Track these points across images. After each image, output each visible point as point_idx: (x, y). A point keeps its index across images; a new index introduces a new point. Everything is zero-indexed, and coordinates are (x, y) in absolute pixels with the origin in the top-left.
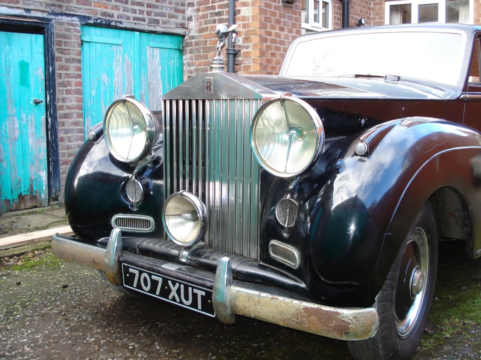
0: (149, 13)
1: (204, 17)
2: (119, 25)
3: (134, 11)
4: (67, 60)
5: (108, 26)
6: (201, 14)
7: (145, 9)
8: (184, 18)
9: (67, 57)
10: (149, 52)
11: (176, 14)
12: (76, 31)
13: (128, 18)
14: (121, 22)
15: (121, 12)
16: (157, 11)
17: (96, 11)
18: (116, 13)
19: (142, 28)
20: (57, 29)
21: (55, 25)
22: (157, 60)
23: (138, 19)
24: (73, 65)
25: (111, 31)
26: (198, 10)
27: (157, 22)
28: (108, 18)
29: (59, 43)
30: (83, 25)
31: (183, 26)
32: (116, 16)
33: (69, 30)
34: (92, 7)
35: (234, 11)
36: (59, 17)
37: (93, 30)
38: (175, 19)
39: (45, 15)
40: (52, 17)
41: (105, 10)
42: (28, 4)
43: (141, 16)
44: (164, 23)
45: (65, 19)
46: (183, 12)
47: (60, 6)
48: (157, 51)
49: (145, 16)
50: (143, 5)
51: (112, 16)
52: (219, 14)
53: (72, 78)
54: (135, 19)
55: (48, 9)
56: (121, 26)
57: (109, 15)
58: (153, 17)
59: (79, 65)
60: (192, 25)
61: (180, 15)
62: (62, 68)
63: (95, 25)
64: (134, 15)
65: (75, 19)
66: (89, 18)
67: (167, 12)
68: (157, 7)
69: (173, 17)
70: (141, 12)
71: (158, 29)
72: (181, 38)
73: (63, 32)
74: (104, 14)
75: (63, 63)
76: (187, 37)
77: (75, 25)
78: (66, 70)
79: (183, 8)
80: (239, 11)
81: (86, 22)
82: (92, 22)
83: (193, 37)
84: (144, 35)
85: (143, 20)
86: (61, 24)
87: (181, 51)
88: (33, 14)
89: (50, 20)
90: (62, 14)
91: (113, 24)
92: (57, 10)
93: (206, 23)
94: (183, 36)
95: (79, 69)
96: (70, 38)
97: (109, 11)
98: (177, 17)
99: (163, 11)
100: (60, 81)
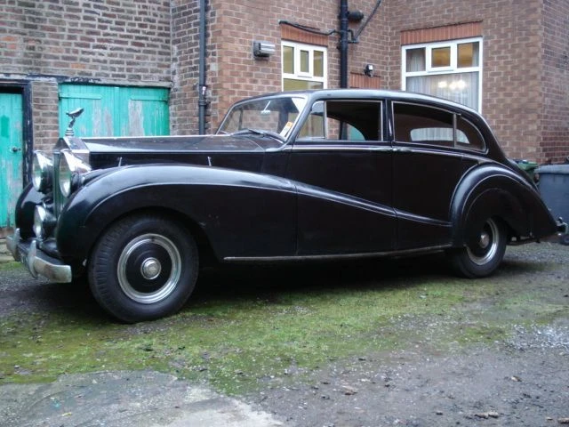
0: (129, 70)
1: (184, 71)
2: (97, 82)
3: (114, 69)
4: (44, 114)
5: (86, 83)
6: (182, 68)
7: (125, 66)
8: (168, 72)
9: (44, 111)
10: (130, 104)
11: (159, 69)
12: (54, 89)
13: (107, 75)
14: (99, 80)
15: (100, 71)
16: (138, 67)
17: (74, 71)
18: (94, 72)
19: (121, 83)
20: (34, 89)
21: (33, 86)
22: (140, 111)
23: (118, 76)
24: (50, 119)
25: (90, 88)
26: (180, 65)
27: (139, 77)
28: (85, 77)
29: (37, 101)
30: (60, 84)
31: (168, 79)
32: (94, 74)
33: (47, 89)
34: (70, 68)
35: (205, 66)
36: (38, 78)
37: (71, 88)
38: (158, 74)
39: (24, 78)
40: (31, 79)
41: (83, 70)
42: (8, 69)
43: (120, 73)
44: (146, 77)
45: (42, 80)
46: (169, 66)
47: (38, 69)
48: (139, 104)
49: (125, 72)
50: (123, 63)
51: (91, 74)
52: (195, 68)
53: (50, 129)
54: (113, 76)
55: (26, 72)
56: (99, 82)
57: (87, 74)
58: (133, 73)
59: (56, 118)
60: (176, 78)
61: (165, 70)
62: (39, 121)
63: (73, 83)
64: (113, 72)
65: (52, 79)
66: (67, 78)
67: (149, 68)
68: (138, 64)
69: (157, 71)
70: (121, 69)
71: (140, 83)
72: (167, 91)
73: (41, 91)
74: (82, 73)
75: (41, 116)
76: (172, 90)
77: (53, 84)
78: (43, 122)
79: (168, 63)
80: (209, 66)
81: (63, 82)
82: (70, 81)
83: (176, 90)
84: (125, 90)
85: (124, 76)
86: (39, 84)
87: (167, 103)
88: (12, 77)
89: (28, 81)
90: (40, 76)
91: (92, 81)
92: (34, 72)
93: (186, 77)
94: (169, 89)
95: (57, 122)
96: (48, 95)
97: (87, 70)
98: (160, 72)
99: (145, 67)
100: (38, 132)
